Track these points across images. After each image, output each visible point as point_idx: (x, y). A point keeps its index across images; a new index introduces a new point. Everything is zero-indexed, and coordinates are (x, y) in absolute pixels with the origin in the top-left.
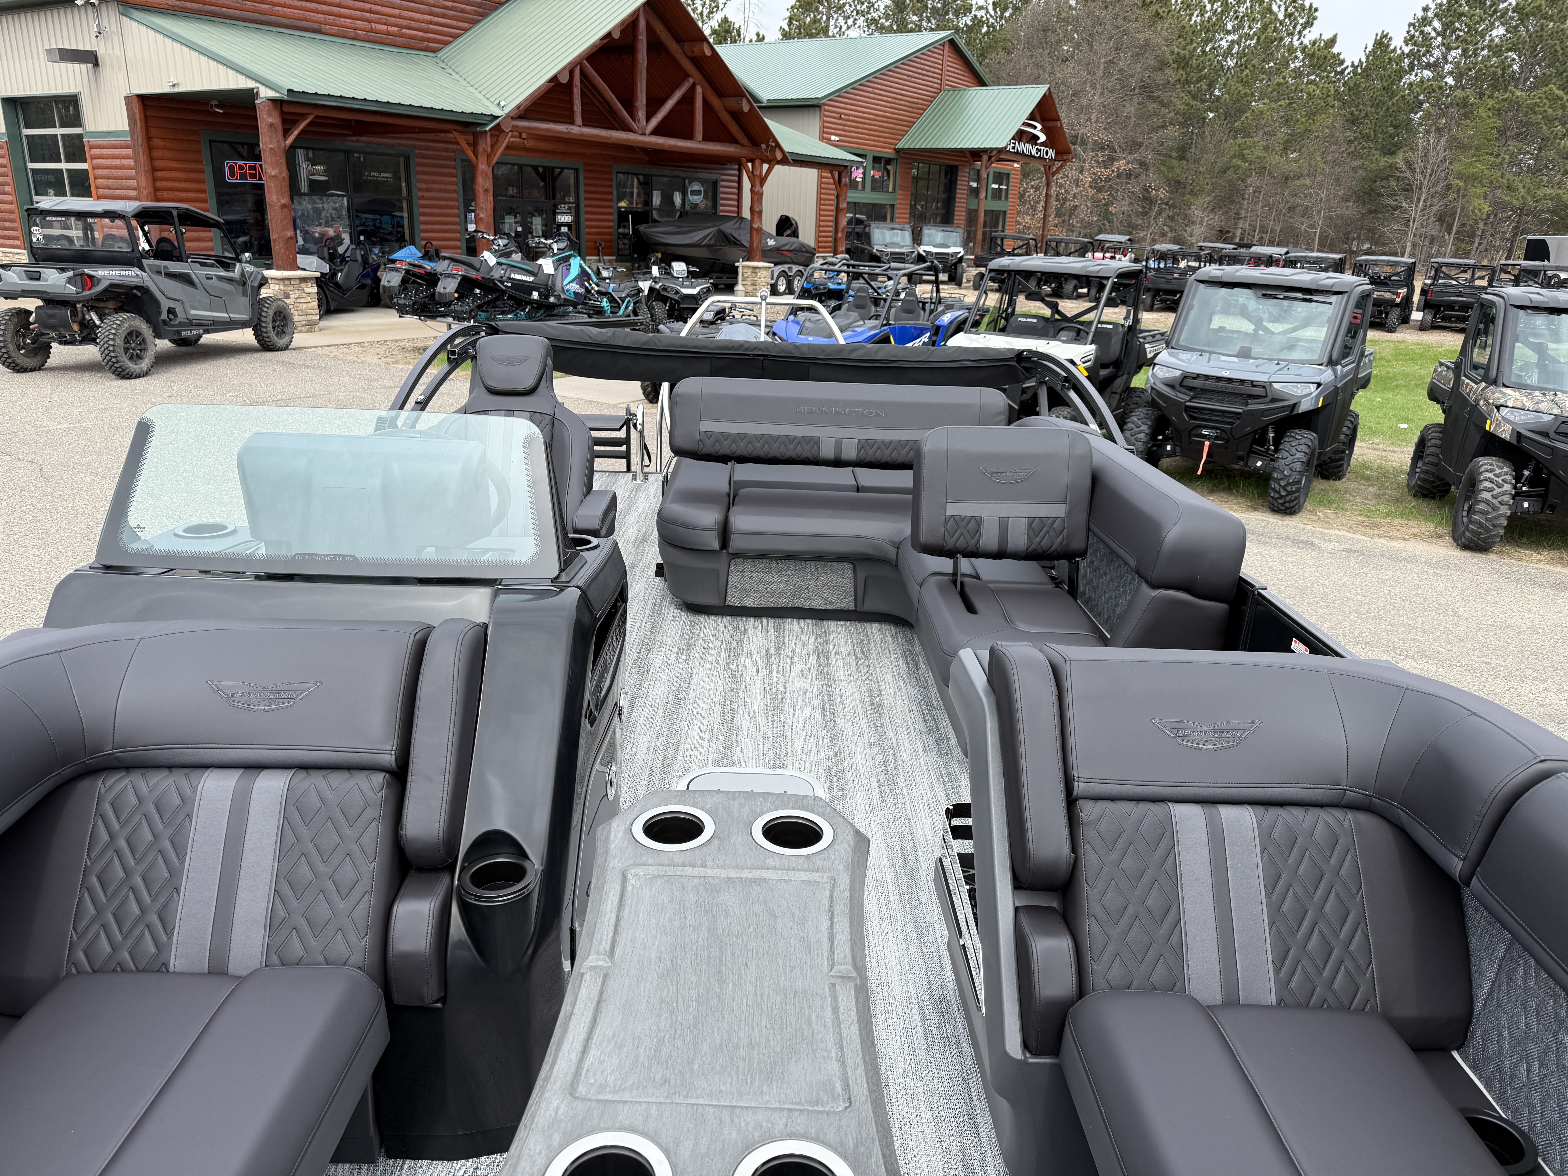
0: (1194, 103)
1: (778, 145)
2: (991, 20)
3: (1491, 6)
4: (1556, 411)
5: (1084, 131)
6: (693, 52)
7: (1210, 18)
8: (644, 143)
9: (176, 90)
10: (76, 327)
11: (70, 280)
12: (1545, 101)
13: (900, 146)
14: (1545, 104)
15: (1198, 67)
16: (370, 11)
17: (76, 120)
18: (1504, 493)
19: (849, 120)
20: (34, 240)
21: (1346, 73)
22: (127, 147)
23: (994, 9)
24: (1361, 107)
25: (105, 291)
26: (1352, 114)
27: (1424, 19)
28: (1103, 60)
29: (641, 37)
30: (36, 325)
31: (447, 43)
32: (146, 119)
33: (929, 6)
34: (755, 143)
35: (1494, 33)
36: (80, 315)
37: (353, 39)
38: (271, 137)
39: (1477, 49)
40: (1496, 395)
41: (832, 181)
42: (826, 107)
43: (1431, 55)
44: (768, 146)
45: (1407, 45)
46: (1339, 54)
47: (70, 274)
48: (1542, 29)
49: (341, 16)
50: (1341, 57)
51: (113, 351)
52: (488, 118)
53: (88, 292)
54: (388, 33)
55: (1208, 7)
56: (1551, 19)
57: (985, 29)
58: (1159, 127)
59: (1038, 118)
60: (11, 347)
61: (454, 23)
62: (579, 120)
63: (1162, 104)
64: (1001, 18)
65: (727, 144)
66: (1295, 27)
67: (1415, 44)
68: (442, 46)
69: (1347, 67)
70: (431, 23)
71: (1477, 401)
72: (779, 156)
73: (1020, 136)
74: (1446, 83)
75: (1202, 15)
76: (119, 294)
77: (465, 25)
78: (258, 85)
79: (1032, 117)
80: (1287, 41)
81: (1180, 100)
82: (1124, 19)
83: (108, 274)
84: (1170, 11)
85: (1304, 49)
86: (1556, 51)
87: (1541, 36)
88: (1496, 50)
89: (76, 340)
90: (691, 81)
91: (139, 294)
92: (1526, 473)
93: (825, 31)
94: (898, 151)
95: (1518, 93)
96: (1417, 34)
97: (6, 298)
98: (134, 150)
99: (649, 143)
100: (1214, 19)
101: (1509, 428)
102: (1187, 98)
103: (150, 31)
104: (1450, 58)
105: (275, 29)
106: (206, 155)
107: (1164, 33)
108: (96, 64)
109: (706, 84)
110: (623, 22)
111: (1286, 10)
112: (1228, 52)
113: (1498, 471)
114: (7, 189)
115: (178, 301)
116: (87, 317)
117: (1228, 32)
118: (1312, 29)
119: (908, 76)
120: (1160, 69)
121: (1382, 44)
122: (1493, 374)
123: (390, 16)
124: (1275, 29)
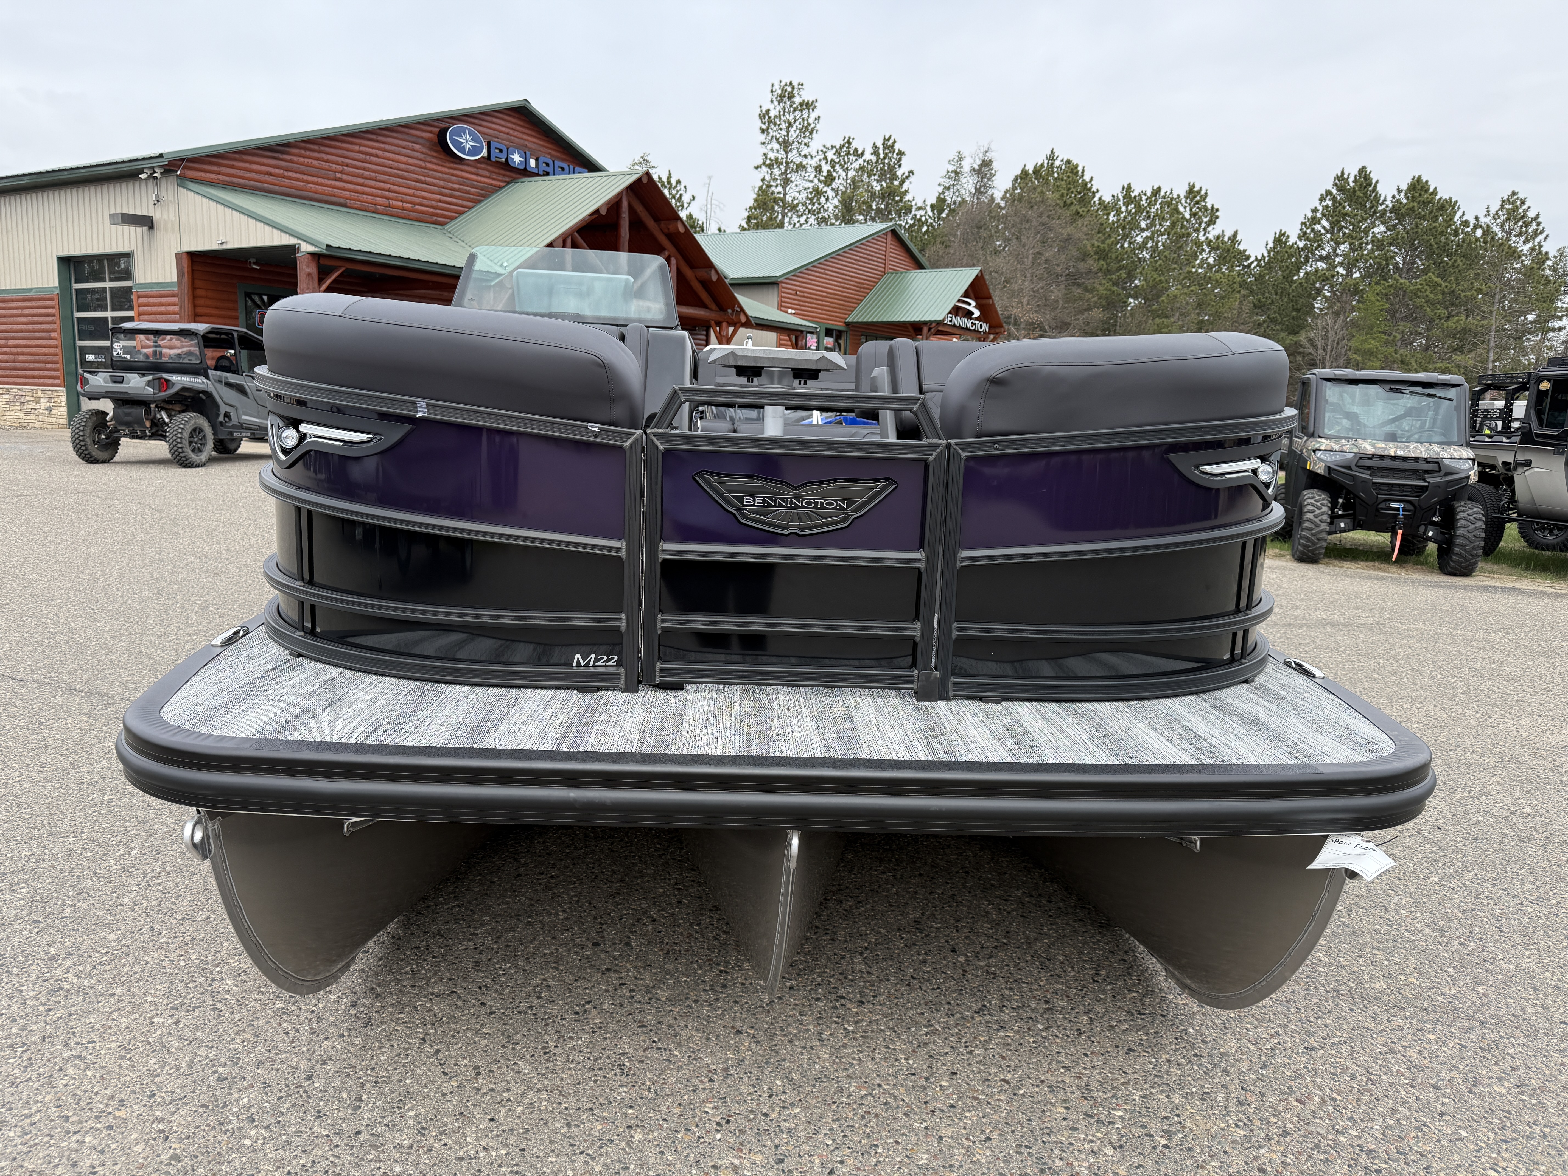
0: (1115, 288)
1: (742, 310)
2: (930, 221)
3: (1371, 208)
4: (1355, 450)
5: (1016, 311)
6: (668, 229)
7: (1125, 217)
9: (224, 247)
10: (148, 424)
11: (149, 383)
12: (1426, 287)
13: (849, 320)
14: (1426, 290)
15: (1117, 257)
16: (389, 190)
17: (127, 274)
18: (1323, 514)
19: (804, 297)
20: (115, 354)
21: (1252, 267)
22: (173, 296)
23: (932, 211)
24: (1267, 295)
25: (177, 393)
26: (1259, 301)
27: (1313, 218)
28: (1031, 252)
29: (624, 215)
30: (113, 422)
31: (452, 219)
32: (193, 271)
33: (874, 207)
34: (722, 309)
35: (1376, 230)
36: (153, 414)
37: (373, 212)
38: (308, 284)
39: (1362, 244)
40: (1313, 444)
41: (789, 343)
42: (784, 285)
43: (1323, 249)
44: (733, 311)
45: (1301, 240)
46: (1245, 251)
47: (150, 378)
48: (1417, 227)
49: (364, 193)
50: (1247, 253)
51: (180, 443)
52: (492, 276)
53: (163, 394)
54: (403, 209)
55: (1124, 209)
56: (1423, 218)
57: (925, 229)
58: (1086, 310)
59: (972, 296)
60: (89, 441)
61: (460, 202)
63: (1086, 290)
64: (939, 218)
65: (697, 308)
66: (1200, 225)
67: (1307, 239)
68: (448, 220)
69: (1252, 262)
70: (440, 201)
71: (1301, 451)
72: (743, 319)
73: (956, 311)
74: (1338, 273)
75: (1119, 215)
76: (186, 398)
77: (470, 204)
78: (299, 241)
79: (966, 294)
80: (1194, 235)
81: (1102, 286)
82: (1048, 217)
83: (180, 380)
84: (1088, 211)
85: (1209, 242)
86: (1431, 245)
87: (1417, 232)
88: (1379, 244)
89: (146, 436)
90: (667, 254)
91: (204, 398)
92: (1340, 501)
93: (781, 225)
94: (848, 324)
95: (1402, 281)
96: (1308, 231)
97: (90, 399)
98: (180, 298)
100: (1129, 218)
101: (1322, 465)
102: (1109, 285)
103: (204, 200)
104: (1339, 252)
106: (241, 305)
107: (1085, 229)
108: (151, 227)
109: (679, 257)
110: (609, 201)
111: (1191, 210)
112: (1143, 246)
113: (1317, 498)
114: (53, 335)
115: (233, 406)
116: (158, 416)
117: (1143, 230)
118: (1215, 226)
119: (856, 260)
120: (1083, 260)
121: (1280, 240)
122: (1311, 429)
123: (406, 195)
124: (1183, 227)
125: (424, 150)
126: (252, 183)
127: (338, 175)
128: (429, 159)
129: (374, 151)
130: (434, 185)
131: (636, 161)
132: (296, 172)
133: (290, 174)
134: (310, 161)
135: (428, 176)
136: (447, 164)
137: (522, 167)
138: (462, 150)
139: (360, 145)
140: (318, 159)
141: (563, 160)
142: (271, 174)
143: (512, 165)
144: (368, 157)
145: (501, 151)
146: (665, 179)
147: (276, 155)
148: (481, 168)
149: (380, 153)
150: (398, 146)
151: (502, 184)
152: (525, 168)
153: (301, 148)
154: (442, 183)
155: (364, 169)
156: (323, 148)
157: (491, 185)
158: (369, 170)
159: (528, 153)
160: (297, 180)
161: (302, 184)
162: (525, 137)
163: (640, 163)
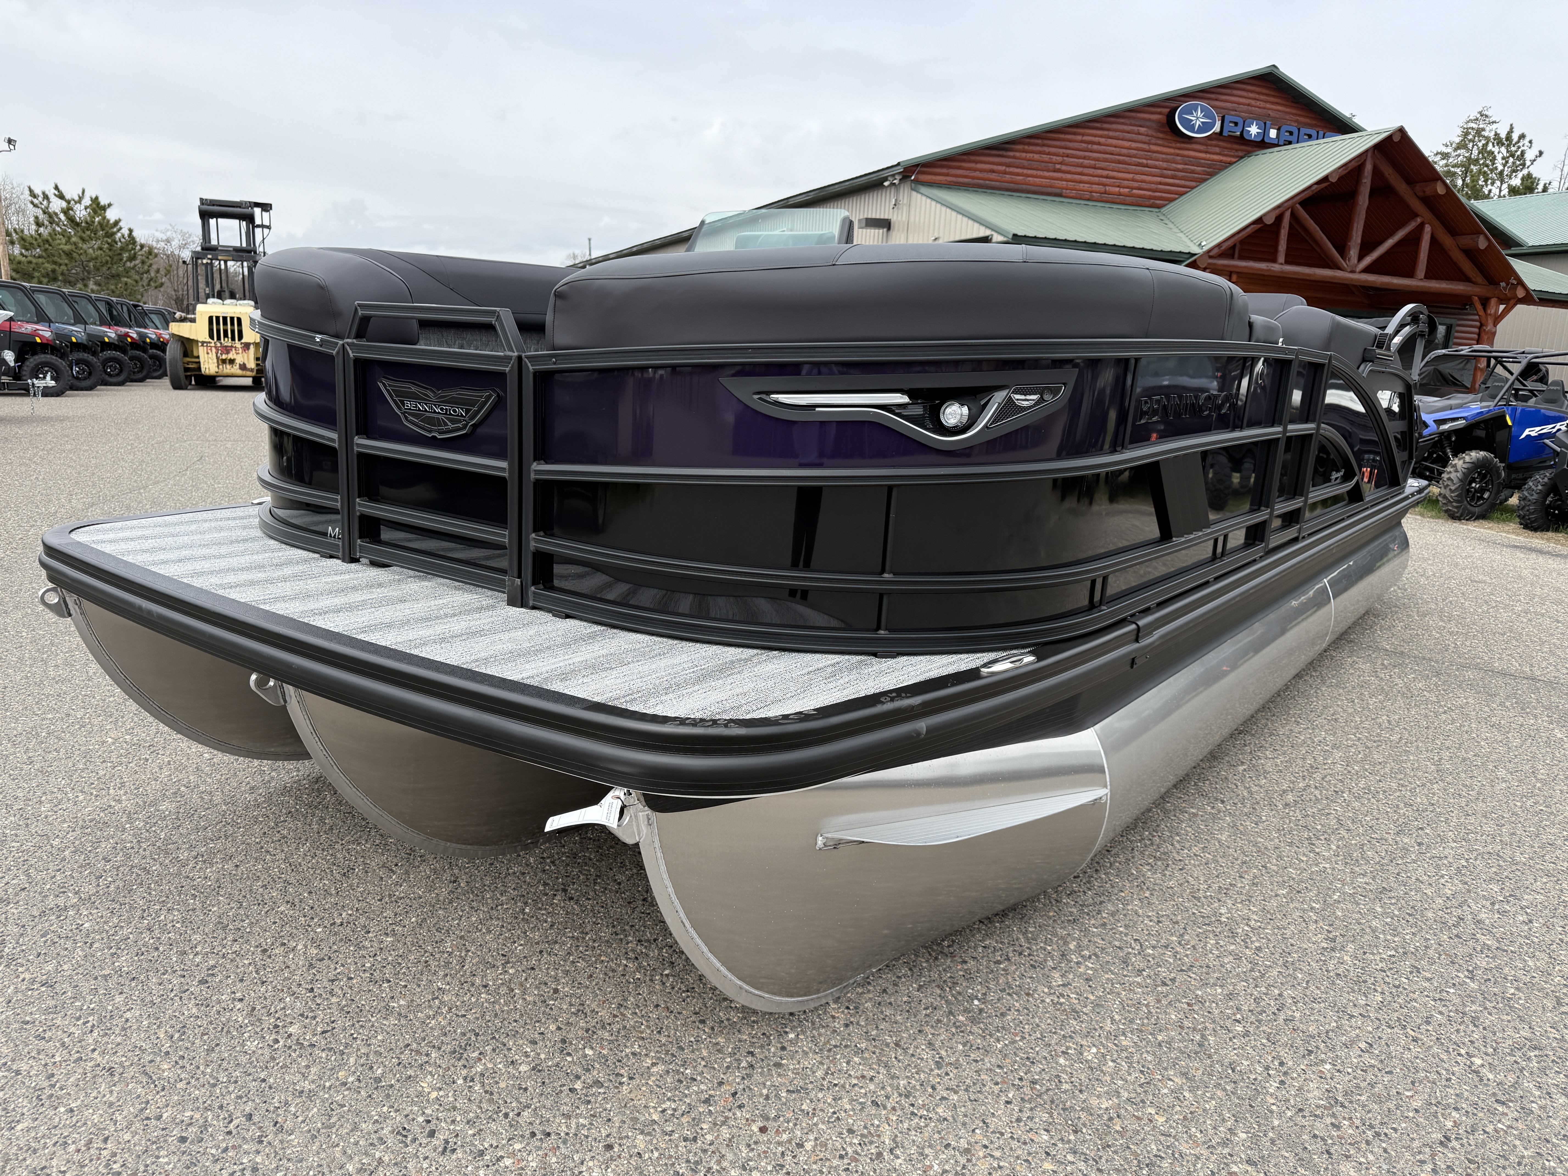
1: (1521, 283)
6: (1424, 192)
8: (1352, 280)
16: (1107, 177)
29: (1364, 180)
31: (1171, 200)
34: (1492, 281)
37: (1088, 200)
44: (1508, 284)
49: (1081, 182)
52: (1187, 256)
54: (1120, 194)
61: (1182, 182)
62: (1281, 258)
65: (1455, 282)
68: (1167, 202)
70: (1160, 183)
72: (1521, 293)
77: (1193, 184)
78: (993, 233)
90: (1419, 220)
99: (1358, 280)
103: (930, 201)
105: (1024, 195)
108: (889, 228)
109: (1436, 223)
110: (1345, 166)
123: (1124, 180)
125: (1150, 132)
126: (976, 181)
127: (1058, 166)
128: (1154, 141)
129: (1097, 139)
130: (1156, 167)
131: (1471, 118)
132: (1017, 167)
133: (1011, 169)
134: (1031, 155)
135: (1151, 159)
136: (1174, 145)
137: (1259, 139)
138: (1191, 128)
139: (1083, 135)
140: (1040, 153)
141: (1311, 126)
142: (993, 171)
143: (1247, 137)
144: (1090, 146)
145: (1236, 124)
146: (1503, 135)
147: (1001, 153)
148: (1211, 145)
149: (1102, 140)
150: (1123, 131)
151: (1233, 160)
152: (1263, 140)
153: (1024, 144)
154: (1165, 165)
155: (1084, 158)
156: (1046, 142)
157: (1221, 161)
158: (1089, 158)
159: (1268, 123)
160: (1018, 174)
161: (1021, 178)
162: (1268, 106)
163: (1477, 119)
